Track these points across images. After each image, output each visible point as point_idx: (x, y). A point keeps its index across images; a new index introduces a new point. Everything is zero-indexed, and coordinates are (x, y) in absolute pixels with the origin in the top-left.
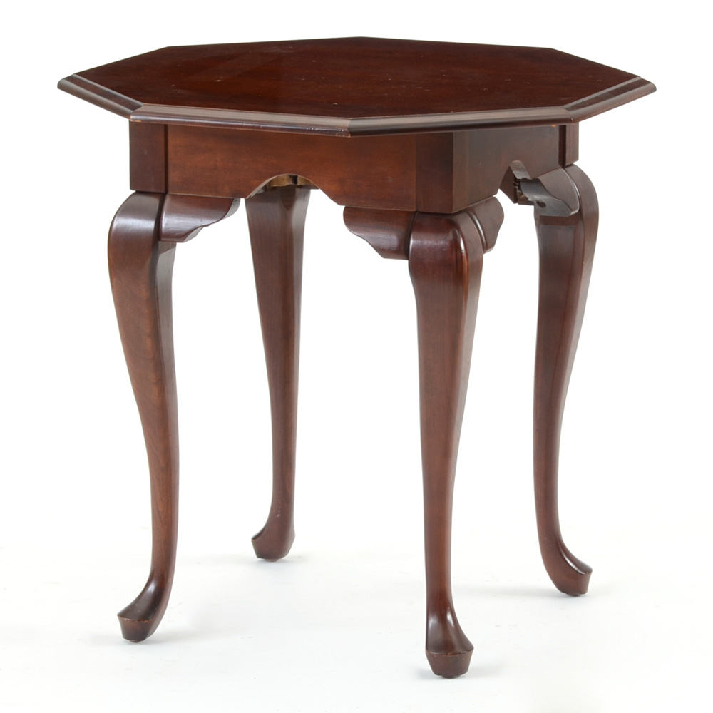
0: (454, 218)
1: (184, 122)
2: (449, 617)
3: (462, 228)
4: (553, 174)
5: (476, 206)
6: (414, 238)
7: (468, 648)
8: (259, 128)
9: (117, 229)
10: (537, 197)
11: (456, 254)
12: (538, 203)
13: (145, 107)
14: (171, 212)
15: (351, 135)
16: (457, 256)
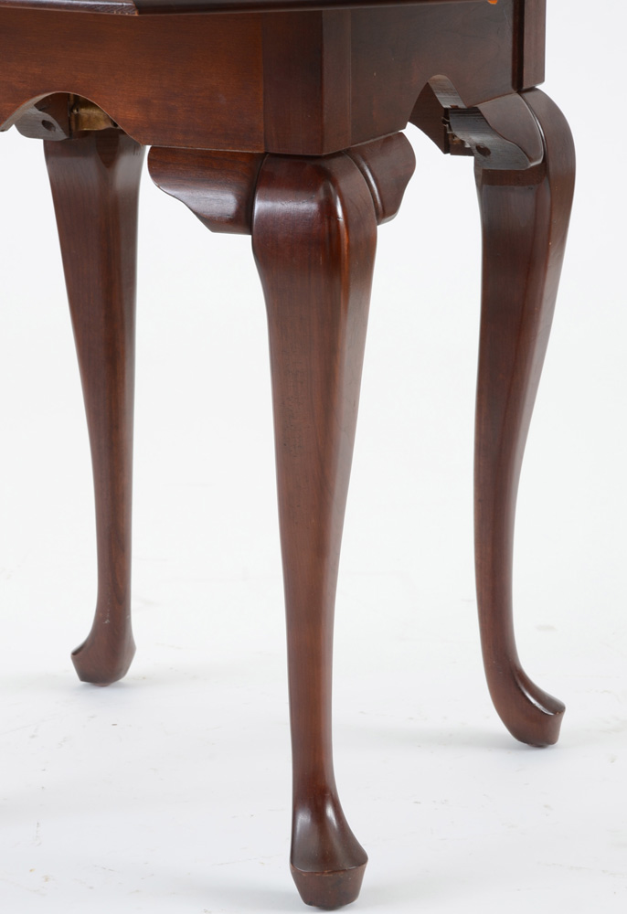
0: (328, 165)
2: (330, 812)
3: (342, 184)
4: (501, 101)
5: (366, 147)
6: (261, 200)
7: (359, 858)
11: (329, 223)
12: (478, 148)
15: (139, 13)
16: (330, 226)
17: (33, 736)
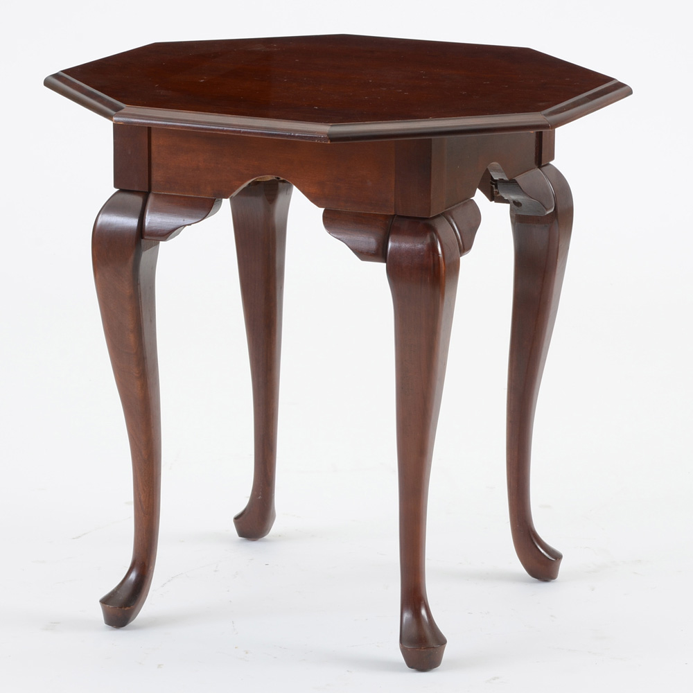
0: (431, 222)
1: (166, 125)
2: (423, 612)
3: (440, 231)
4: (529, 174)
5: (453, 209)
6: (392, 241)
7: (441, 641)
8: (239, 132)
9: (101, 225)
10: (513, 197)
11: (434, 257)
12: (514, 202)
13: (127, 109)
14: (154, 210)
15: (331, 141)
16: (434, 260)
17: (216, 571)
